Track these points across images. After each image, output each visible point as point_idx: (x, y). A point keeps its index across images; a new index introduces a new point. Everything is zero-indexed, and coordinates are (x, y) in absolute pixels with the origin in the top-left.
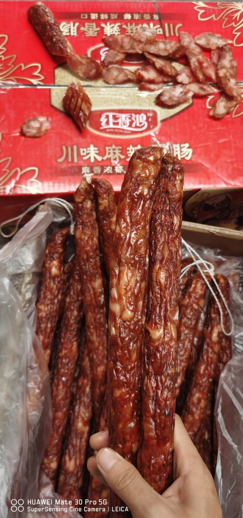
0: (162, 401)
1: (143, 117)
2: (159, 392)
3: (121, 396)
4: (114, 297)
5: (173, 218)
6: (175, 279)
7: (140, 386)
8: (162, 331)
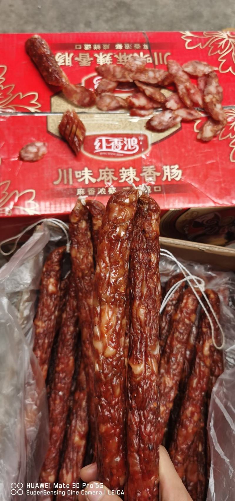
0: (146, 436)
1: (134, 140)
2: (143, 427)
3: (106, 431)
4: (96, 335)
5: (150, 256)
6: (154, 315)
7: (125, 420)
8: (142, 366)
